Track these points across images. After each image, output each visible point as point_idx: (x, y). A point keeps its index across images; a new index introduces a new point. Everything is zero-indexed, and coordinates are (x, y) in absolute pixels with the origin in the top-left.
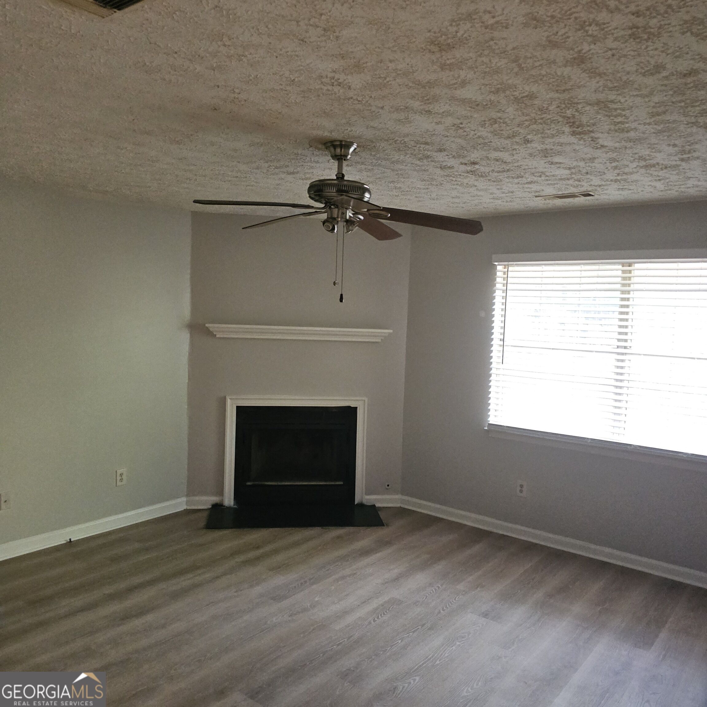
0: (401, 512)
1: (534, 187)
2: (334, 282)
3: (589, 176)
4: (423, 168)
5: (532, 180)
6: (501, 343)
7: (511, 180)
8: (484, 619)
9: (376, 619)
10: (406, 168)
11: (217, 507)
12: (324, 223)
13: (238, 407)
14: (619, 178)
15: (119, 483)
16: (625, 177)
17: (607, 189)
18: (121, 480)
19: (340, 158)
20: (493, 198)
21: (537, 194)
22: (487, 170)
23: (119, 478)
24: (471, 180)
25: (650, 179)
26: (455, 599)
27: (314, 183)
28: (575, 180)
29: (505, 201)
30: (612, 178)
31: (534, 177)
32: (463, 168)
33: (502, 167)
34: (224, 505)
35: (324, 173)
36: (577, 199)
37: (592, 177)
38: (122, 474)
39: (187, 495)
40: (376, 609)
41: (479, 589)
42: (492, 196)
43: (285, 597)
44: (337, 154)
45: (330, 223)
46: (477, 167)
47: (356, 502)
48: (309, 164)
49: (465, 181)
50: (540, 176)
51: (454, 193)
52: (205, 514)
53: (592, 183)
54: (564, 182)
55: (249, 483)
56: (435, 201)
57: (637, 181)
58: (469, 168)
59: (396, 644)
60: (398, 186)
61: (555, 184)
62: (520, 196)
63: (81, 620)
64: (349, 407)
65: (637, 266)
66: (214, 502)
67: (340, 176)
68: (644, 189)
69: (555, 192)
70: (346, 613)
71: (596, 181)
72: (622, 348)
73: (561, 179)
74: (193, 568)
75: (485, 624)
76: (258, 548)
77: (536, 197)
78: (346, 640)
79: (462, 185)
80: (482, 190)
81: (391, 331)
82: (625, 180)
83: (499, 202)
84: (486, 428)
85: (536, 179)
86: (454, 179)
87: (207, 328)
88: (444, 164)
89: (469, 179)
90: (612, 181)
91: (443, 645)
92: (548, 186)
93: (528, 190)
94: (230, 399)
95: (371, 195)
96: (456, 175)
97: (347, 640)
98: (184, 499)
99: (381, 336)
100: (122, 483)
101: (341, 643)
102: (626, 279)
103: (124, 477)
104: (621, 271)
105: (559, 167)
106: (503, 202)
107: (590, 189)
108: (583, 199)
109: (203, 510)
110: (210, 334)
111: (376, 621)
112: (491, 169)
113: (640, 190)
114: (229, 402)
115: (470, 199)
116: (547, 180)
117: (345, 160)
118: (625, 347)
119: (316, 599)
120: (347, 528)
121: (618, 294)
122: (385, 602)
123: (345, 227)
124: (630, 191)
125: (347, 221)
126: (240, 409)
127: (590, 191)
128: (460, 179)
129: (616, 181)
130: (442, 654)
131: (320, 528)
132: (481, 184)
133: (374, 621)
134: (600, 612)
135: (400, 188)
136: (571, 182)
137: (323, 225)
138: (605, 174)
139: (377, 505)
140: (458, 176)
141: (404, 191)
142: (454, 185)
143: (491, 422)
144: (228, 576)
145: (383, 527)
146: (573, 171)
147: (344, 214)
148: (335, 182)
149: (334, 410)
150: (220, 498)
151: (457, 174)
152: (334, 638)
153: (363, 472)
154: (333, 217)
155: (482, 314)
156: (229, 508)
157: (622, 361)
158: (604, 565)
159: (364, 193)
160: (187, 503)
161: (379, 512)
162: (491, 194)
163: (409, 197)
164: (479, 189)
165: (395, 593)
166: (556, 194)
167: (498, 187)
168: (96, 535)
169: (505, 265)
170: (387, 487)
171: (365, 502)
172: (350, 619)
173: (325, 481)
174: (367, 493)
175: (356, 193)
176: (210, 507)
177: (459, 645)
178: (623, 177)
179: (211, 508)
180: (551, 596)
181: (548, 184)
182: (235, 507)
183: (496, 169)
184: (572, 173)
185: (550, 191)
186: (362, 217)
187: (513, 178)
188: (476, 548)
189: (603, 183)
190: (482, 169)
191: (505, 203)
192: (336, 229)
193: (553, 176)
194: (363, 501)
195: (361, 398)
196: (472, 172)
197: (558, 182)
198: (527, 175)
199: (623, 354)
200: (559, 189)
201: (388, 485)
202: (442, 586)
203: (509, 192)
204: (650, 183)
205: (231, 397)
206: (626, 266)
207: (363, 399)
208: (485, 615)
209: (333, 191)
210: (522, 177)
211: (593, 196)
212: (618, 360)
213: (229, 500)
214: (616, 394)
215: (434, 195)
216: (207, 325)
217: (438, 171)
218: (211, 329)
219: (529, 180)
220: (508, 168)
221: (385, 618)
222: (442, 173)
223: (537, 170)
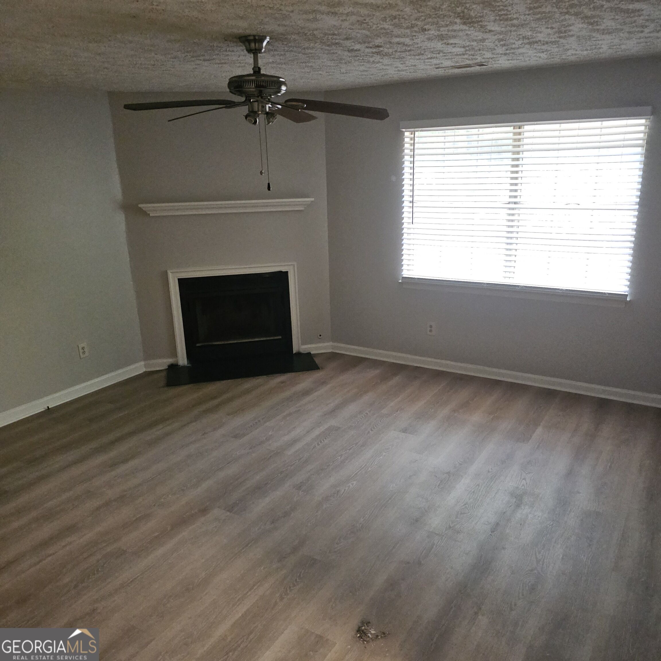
0: (333, 356)
1: (434, 61)
2: (261, 171)
3: (481, 52)
4: (332, 51)
5: (431, 56)
6: (411, 205)
7: (413, 57)
8: (403, 434)
9: (319, 443)
10: (316, 52)
11: (173, 368)
12: (246, 117)
13: (179, 280)
14: (508, 52)
15: (82, 356)
16: (512, 51)
17: (498, 60)
18: (84, 353)
19: (255, 52)
20: (399, 71)
21: (437, 66)
22: (391, 51)
23: (81, 351)
24: (377, 58)
25: (535, 51)
26: (380, 421)
27: (234, 79)
28: (469, 55)
29: (409, 72)
30: (501, 52)
31: (433, 54)
32: (368, 50)
33: (404, 48)
34: (179, 364)
35: (239, 59)
36: (473, 68)
37: (484, 52)
38: (84, 347)
39: (145, 360)
40: (320, 435)
41: (399, 412)
42: (396, 69)
43: (244, 435)
44: (252, 49)
45: (252, 116)
46: (381, 49)
47: (294, 352)
48: (224, 53)
49: (371, 60)
50: (439, 53)
51: (362, 68)
52: (164, 374)
53: (485, 57)
54: (460, 57)
55: (198, 345)
56: (345, 74)
57: (523, 53)
58: (374, 50)
59: (336, 460)
60: (310, 65)
61: (452, 59)
62: (422, 68)
63: (76, 471)
64: (281, 272)
65: (527, 128)
66: (169, 364)
67: (257, 71)
68: (530, 59)
69: (453, 64)
70: (295, 441)
71: (488, 55)
72: (512, 204)
73: (457, 55)
74: (163, 420)
75: (404, 437)
76: (215, 398)
77: (437, 68)
78: (297, 461)
79: (369, 62)
80: (388, 65)
81: (313, 199)
82: (513, 53)
83: (404, 73)
84: (400, 281)
85: (435, 55)
86: (361, 58)
87: (140, 208)
88: (352, 48)
89: (374, 58)
90: (501, 54)
91: (372, 457)
92: (446, 60)
93: (429, 64)
94: (171, 272)
95: (287, 87)
96: (363, 56)
97: (299, 461)
98: (142, 363)
99: (304, 205)
100: (85, 356)
101: (294, 464)
102: (518, 139)
103: (86, 350)
104: (512, 134)
105: (455, 47)
106: (407, 73)
107: (483, 60)
108: (478, 68)
109: (161, 370)
110: (145, 214)
111: (320, 444)
112: (394, 50)
113: (527, 59)
114: (170, 275)
115: (377, 71)
116: (445, 56)
117: (259, 53)
118: (515, 203)
119: (270, 433)
120: (289, 374)
121: (510, 155)
122: (326, 430)
123: (266, 120)
124: (518, 61)
125: (267, 113)
126: (182, 282)
127: (484, 62)
128: (366, 58)
129: (505, 54)
130: (372, 464)
131: (265, 376)
132: (386, 61)
133: (318, 444)
134: (492, 419)
135: (311, 66)
136: (466, 56)
137: (246, 119)
138: (495, 49)
139: (312, 353)
140: (365, 56)
141: (315, 69)
142: (361, 62)
143: (404, 276)
144: (194, 424)
145: (318, 370)
146: (467, 48)
147: (264, 107)
148: (253, 78)
149: (267, 276)
150: (176, 359)
151: (363, 54)
152: (287, 461)
153: (297, 323)
154: (255, 110)
155: (394, 178)
156: (184, 367)
157: (513, 215)
158: (498, 383)
159: (280, 87)
160: (145, 366)
161: (314, 358)
162: (396, 67)
163: (320, 72)
164: (385, 64)
165: (333, 422)
166: (454, 65)
167: (401, 62)
168: (69, 401)
169: (412, 132)
170: (319, 337)
171: (302, 351)
172: (299, 446)
173: (266, 337)
174: (303, 344)
175: (273, 88)
176: (167, 367)
177: (385, 455)
178: (511, 52)
179: (167, 369)
180: (454, 411)
181: (446, 59)
182: (189, 365)
183: (399, 50)
184: (466, 51)
185: (448, 63)
186: (280, 107)
187: (415, 56)
188: (396, 380)
189: (495, 56)
190: (386, 50)
191: (409, 74)
192: (258, 121)
193: (450, 52)
194: (300, 350)
195: (290, 263)
196: (378, 53)
197: (455, 57)
198: (427, 53)
199: (513, 209)
200: (457, 62)
201: (320, 336)
202: (369, 412)
203: (412, 66)
204: (535, 55)
205: (171, 271)
206: (516, 129)
207: (292, 263)
208: (405, 431)
209: (252, 87)
210: (423, 54)
211: (486, 65)
212: (509, 215)
213: (182, 360)
214: (508, 244)
215: (343, 70)
216: (140, 206)
217: (346, 53)
218: (144, 209)
219: (429, 56)
220: (409, 49)
221: (326, 441)
222: (350, 54)
223: (435, 49)
